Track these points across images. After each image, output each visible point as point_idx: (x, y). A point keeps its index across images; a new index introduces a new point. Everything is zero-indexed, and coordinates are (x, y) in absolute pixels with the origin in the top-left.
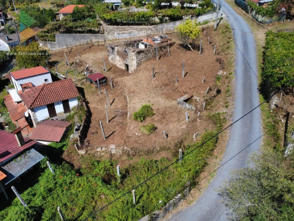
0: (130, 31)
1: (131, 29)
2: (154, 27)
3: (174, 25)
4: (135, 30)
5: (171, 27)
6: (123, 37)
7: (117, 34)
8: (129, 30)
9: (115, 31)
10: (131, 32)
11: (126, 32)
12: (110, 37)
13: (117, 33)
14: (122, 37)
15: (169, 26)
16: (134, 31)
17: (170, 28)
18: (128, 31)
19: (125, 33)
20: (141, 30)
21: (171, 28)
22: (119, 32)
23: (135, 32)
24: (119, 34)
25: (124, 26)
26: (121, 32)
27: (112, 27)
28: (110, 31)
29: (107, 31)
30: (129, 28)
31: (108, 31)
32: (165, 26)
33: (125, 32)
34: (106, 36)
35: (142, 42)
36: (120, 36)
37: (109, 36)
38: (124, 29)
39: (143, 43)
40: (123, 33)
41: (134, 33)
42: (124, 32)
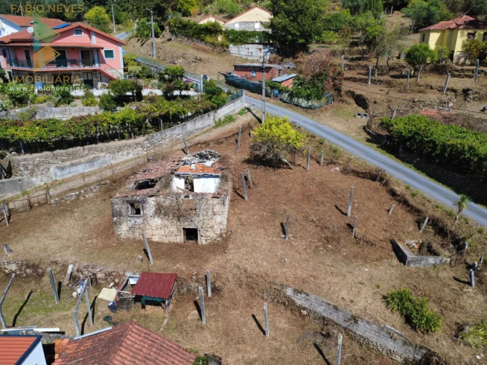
0: (92, 156)
1: (91, 152)
2: (147, 139)
3: (183, 129)
4: (105, 153)
5: (179, 135)
6: (73, 174)
7: (57, 170)
8: (87, 155)
9: (49, 163)
10: (94, 158)
11: (82, 160)
12: (38, 181)
13: (57, 167)
14: (70, 173)
15: (174, 132)
16: (102, 154)
17: (176, 136)
18: (87, 158)
19: (80, 163)
20: (120, 149)
21: (178, 137)
22: (60, 164)
23: (105, 157)
24: (62, 169)
25: (71, 149)
26: (67, 163)
27: (41, 157)
28: (37, 166)
29: (26, 168)
30: (86, 152)
31: (30, 167)
32: (167, 134)
33: (78, 160)
34: (26, 180)
35: (176, 173)
36: (65, 172)
37: (34, 179)
38: (74, 156)
39: (178, 176)
40: (73, 165)
41: (101, 160)
42: (75, 161)
